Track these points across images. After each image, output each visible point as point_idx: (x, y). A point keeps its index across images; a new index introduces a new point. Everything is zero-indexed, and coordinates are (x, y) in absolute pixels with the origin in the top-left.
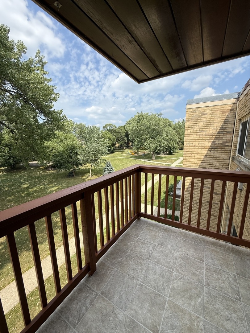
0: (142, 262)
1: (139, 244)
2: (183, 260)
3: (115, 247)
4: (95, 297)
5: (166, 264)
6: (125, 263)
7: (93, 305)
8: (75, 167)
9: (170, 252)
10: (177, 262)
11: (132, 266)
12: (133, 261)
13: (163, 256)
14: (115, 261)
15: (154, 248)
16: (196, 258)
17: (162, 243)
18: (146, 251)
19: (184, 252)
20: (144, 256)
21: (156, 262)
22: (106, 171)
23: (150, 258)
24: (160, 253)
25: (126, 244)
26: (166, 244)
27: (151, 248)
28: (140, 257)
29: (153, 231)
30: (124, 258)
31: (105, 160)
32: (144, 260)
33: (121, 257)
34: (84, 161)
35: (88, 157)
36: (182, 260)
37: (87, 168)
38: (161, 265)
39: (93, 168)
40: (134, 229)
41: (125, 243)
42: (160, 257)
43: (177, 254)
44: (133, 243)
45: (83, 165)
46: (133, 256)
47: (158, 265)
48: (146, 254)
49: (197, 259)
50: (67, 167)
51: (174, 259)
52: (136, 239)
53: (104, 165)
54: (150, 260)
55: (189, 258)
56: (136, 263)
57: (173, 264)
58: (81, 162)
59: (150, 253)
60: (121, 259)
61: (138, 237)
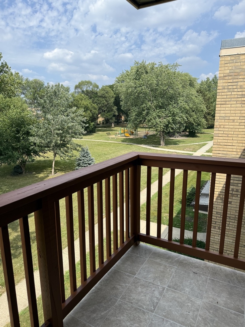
0: (140, 316)
1: (136, 287)
2: (210, 312)
3: (95, 293)
5: (181, 320)
6: (112, 319)
8: (26, 157)
9: (188, 299)
10: (200, 315)
11: (124, 323)
12: (125, 316)
13: (177, 307)
14: (95, 315)
15: (161, 294)
16: (230, 309)
17: (176, 284)
18: (147, 298)
19: (211, 300)
20: (145, 307)
21: (165, 316)
22: (81, 165)
23: (154, 309)
24: (171, 301)
25: (114, 287)
26: (182, 287)
27: (156, 293)
28: (138, 309)
29: (160, 264)
30: (110, 311)
31: (80, 146)
32: (144, 313)
33: (106, 310)
34: (42, 147)
35: (49, 140)
36: (207, 312)
37: (46, 159)
38: (173, 320)
39: (58, 158)
40: (129, 263)
41: (112, 286)
42: (171, 307)
43: (199, 302)
44: (126, 286)
45: (41, 154)
46: (125, 306)
47: (167, 321)
48: (148, 303)
49: (232, 310)
50: (10, 157)
51: (194, 311)
52: (131, 280)
53: (77, 154)
54: (154, 314)
55: (220, 308)
56: (132, 318)
57: (193, 319)
58: (37, 149)
59: (156, 301)
60: (105, 312)
61: (135, 276)
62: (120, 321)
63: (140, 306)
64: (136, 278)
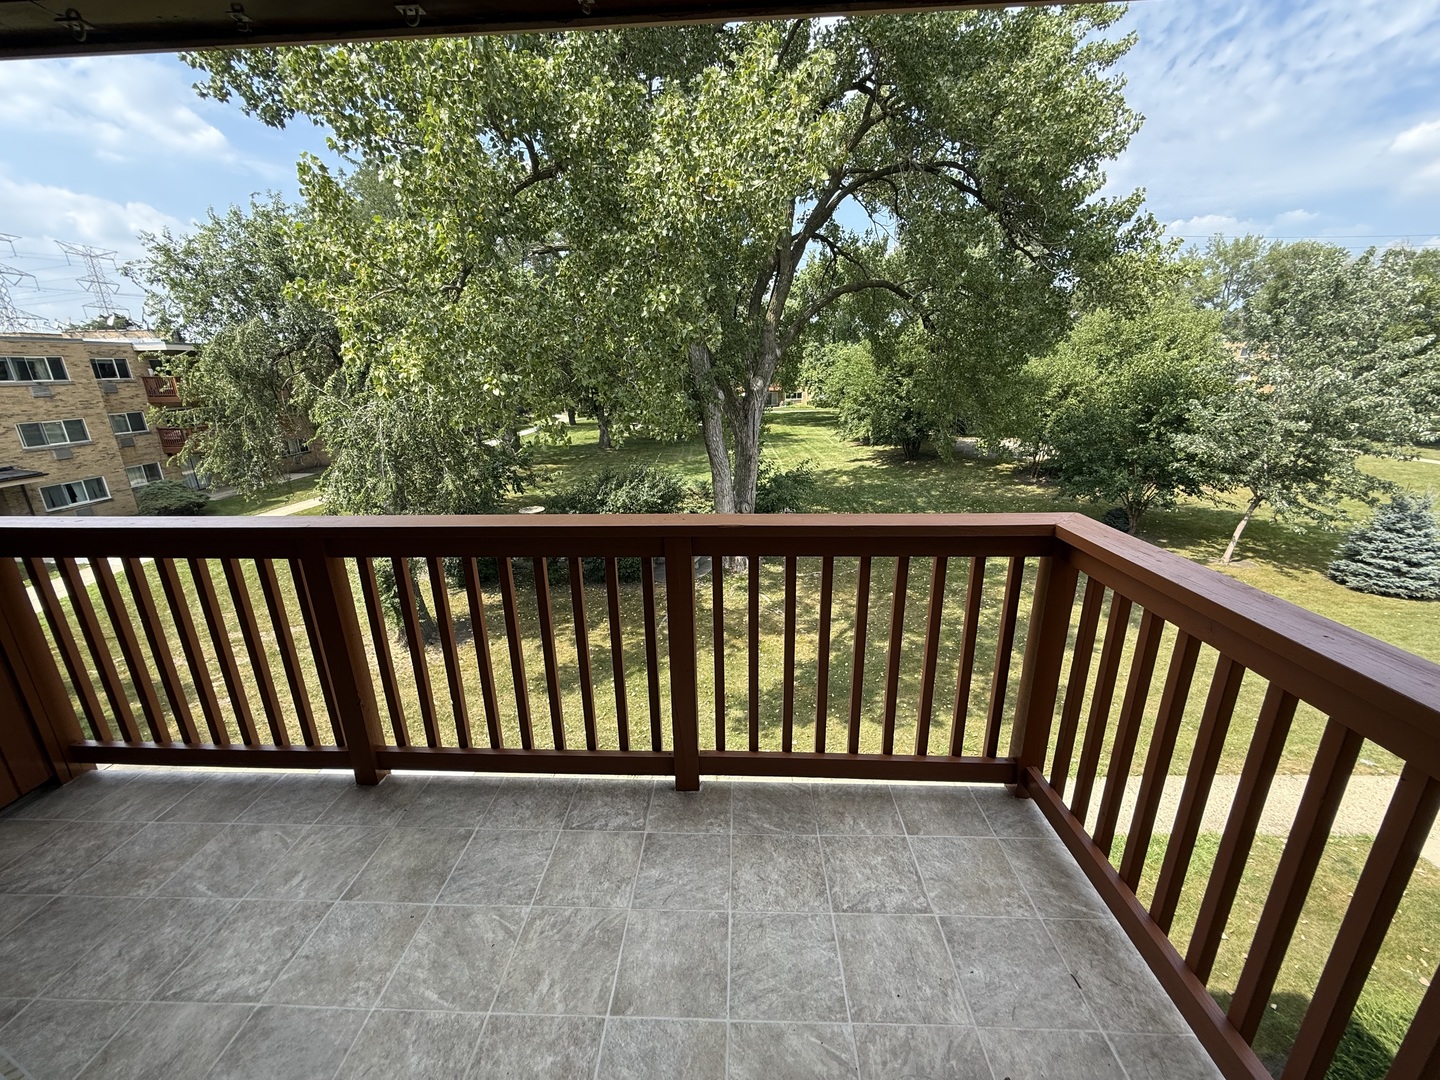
4: (634, 829)
6: (767, 845)
7: (616, 834)
11: (770, 868)
12: (789, 863)
13: (893, 960)
14: (755, 816)
15: (903, 910)
18: (865, 885)
32: (821, 893)
33: (777, 825)
36: (942, 1049)
40: (936, 807)
41: (841, 810)
44: (863, 832)
46: (811, 854)
48: (853, 892)
56: (791, 877)
60: (772, 828)
61: (906, 835)
62: (771, 859)
63: (830, 879)
64: (904, 839)
